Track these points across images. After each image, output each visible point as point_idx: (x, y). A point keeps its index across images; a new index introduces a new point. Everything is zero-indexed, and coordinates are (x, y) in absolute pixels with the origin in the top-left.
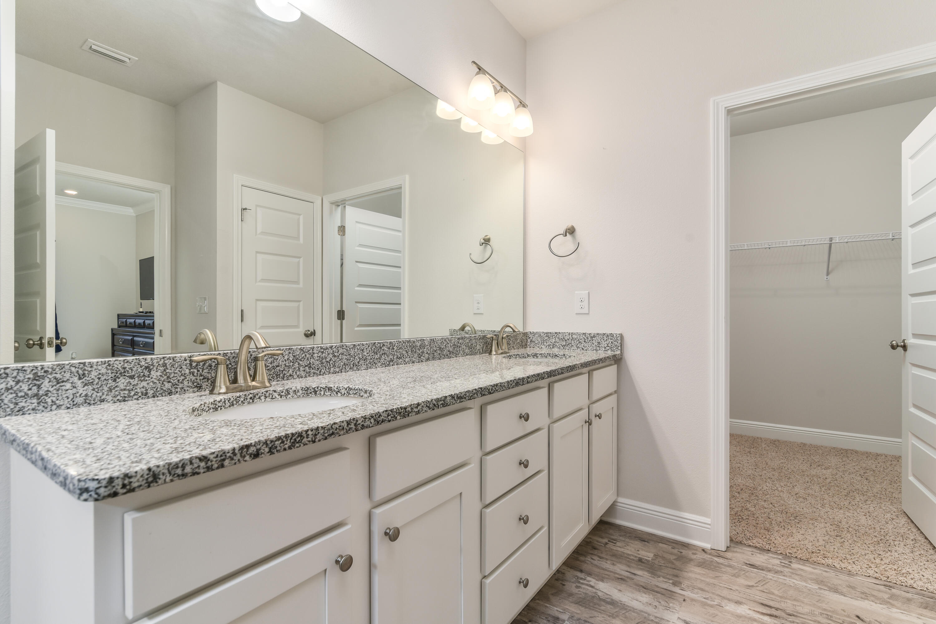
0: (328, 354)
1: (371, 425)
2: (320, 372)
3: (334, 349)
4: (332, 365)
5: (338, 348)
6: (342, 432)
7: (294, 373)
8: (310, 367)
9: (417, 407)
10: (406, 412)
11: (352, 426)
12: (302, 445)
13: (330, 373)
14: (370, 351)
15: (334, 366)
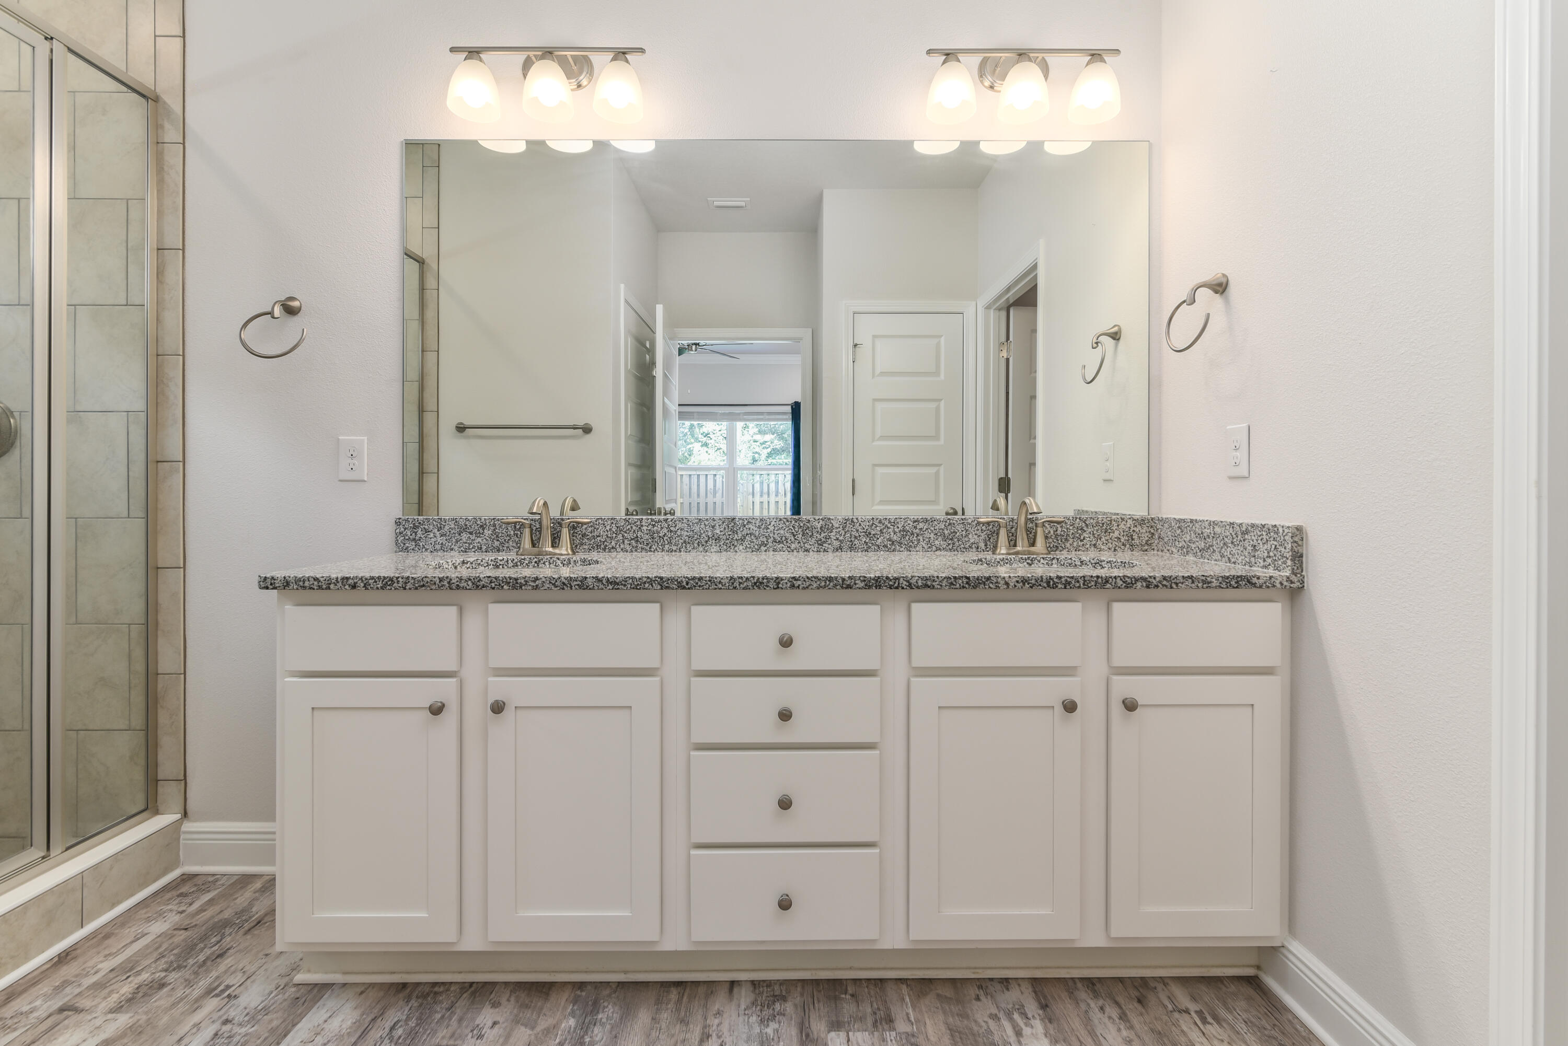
0: (662, 528)
1: (468, 588)
2: (650, 548)
3: (671, 523)
4: (666, 542)
5: (675, 521)
6: (433, 587)
7: (618, 546)
8: (637, 541)
9: (534, 581)
10: (517, 583)
11: (445, 583)
12: (393, 589)
13: (663, 550)
14: (725, 529)
15: (670, 543)
